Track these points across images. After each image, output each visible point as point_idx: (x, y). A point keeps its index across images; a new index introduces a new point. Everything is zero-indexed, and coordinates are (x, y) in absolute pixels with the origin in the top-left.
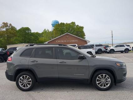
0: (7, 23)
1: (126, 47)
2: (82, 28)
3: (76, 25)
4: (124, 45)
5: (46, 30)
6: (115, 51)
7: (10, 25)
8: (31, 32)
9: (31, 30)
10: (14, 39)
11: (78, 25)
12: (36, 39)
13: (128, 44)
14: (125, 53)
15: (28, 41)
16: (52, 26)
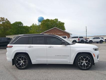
0: (4, 18)
1: (101, 39)
2: (63, 23)
3: (59, 21)
4: (100, 37)
5: (34, 25)
6: (93, 41)
7: (7, 19)
8: (23, 26)
9: (23, 24)
10: (9, 31)
11: (60, 22)
12: (27, 31)
13: (102, 37)
14: (100, 43)
15: (21, 32)
16: (38, 21)
